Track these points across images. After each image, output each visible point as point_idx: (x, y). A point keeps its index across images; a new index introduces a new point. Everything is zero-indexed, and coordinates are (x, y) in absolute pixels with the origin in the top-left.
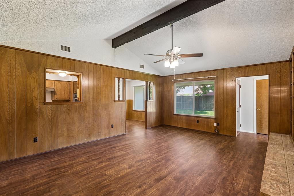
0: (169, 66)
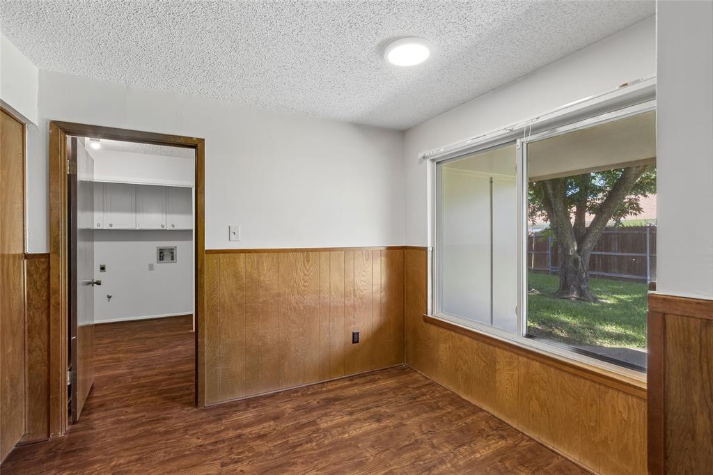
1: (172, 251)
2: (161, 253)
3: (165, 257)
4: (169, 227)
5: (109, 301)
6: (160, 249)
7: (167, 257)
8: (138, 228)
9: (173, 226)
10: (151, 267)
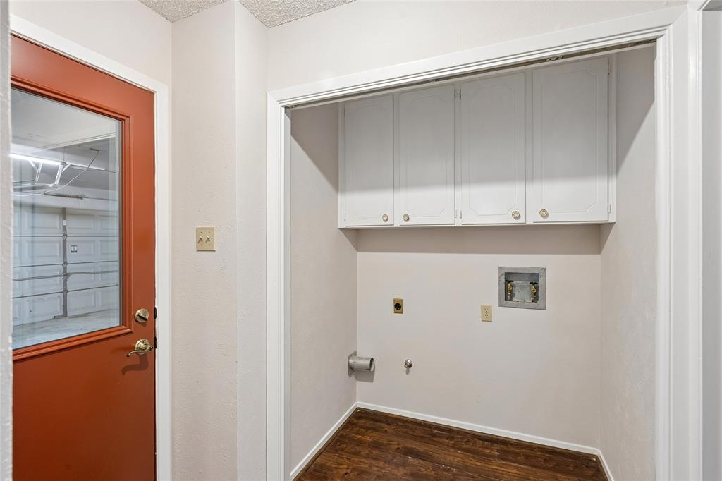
1: (535, 281)
2: (508, 281)
3: (516, 292)
4: (532, 219)
5: (407, 373)
6: (507, 274)
7: (522, 292)
8: (459, 223)
9: (544, 213)
10: (487, 314)
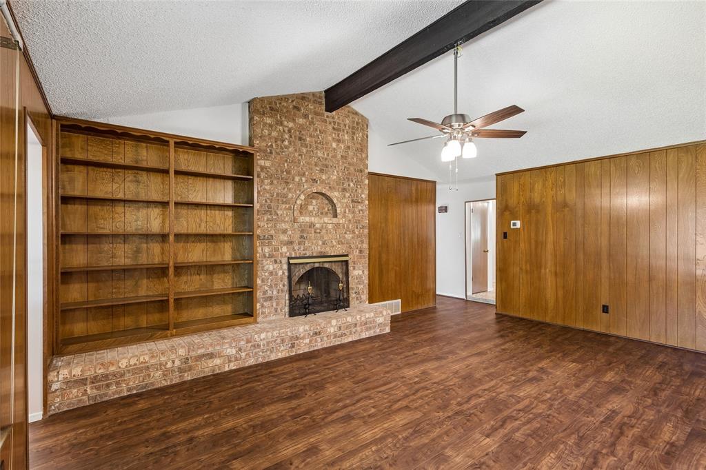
0: (460, 154)
